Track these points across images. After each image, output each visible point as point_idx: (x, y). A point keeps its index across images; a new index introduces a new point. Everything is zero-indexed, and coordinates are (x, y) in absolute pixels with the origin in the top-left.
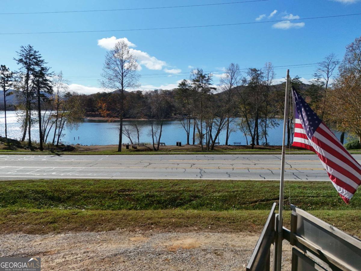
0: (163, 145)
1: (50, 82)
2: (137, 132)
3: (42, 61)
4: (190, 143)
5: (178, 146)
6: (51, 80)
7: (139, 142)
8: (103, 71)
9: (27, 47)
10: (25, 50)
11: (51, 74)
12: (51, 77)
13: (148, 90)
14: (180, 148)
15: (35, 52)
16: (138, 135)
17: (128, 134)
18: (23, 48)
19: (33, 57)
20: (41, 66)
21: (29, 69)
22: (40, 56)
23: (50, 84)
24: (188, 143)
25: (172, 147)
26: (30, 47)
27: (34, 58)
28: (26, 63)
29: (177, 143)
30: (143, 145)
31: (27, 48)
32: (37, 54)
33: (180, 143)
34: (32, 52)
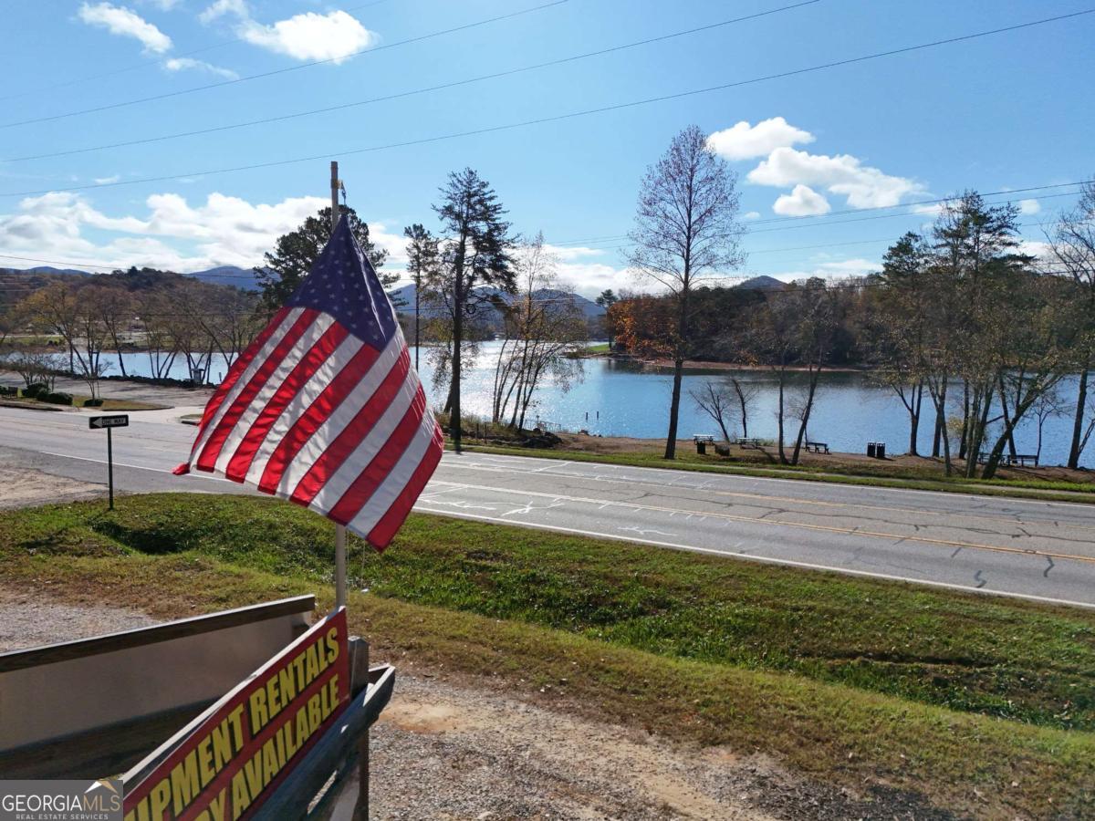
0: (822, 449)
1: (513, 261)
2: (740, 405)
3: (495, 209)
4: (919, 451)
5: (873, 456)
6: (513, 257)
7: (745, 436)
8: (635, 225)
9: (462, 174)
10: (459, 181)
11: (512, 241)
12: (514, 247)
13: (844, 276)
14: (879, 463)
15: (484, 185)
16: (745, 414)
17: (718, 408)
18: (454, 179)
19: (476, 198)
20: (494, 220)
21: (465, 232)
22: (492, 194)
23: (511, 268)
24: (914, 452)
25: (848, 460)
26: (471, 173)
27: (481, 202)
28: (458, 216)
29: (871, 448)
30: (757, 444)
31: (463, 177)
32: (486, 190)
33: (881, 449)
34: (475, 187)
